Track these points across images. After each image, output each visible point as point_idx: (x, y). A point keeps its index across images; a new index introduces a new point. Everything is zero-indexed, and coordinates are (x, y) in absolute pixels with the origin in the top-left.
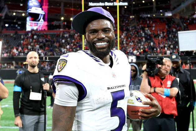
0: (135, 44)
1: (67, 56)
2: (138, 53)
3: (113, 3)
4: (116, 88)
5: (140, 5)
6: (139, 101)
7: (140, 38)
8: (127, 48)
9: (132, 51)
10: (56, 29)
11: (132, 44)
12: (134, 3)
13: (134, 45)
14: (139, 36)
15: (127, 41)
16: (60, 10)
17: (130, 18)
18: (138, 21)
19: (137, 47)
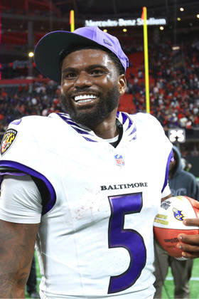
0: (182, 104)
1: (18, 124)
2: (190, 124)
3: (134, 21)
4: (121, 188)
5: (191, 24)
6: (179, 217)
7: (192, 92)
8: (167, 112)
9: (176, 119)
10: (20, 76)
11: (176, 104)
12: (179, 19)
13: (181, 107)
14: (190, 89)
15: (165, 98)
16: (25, 36)
17: (172, 50)
18: (187, 58)
19: (188, 110)
